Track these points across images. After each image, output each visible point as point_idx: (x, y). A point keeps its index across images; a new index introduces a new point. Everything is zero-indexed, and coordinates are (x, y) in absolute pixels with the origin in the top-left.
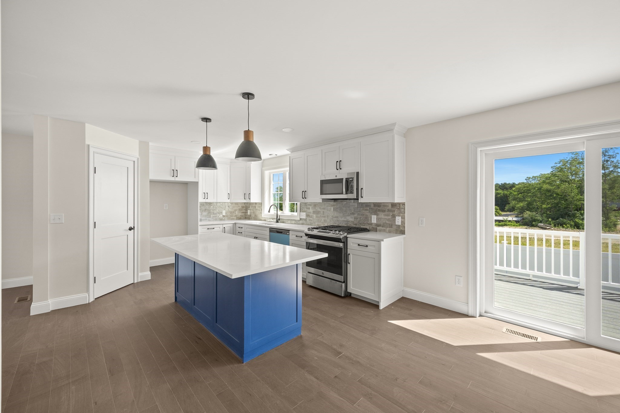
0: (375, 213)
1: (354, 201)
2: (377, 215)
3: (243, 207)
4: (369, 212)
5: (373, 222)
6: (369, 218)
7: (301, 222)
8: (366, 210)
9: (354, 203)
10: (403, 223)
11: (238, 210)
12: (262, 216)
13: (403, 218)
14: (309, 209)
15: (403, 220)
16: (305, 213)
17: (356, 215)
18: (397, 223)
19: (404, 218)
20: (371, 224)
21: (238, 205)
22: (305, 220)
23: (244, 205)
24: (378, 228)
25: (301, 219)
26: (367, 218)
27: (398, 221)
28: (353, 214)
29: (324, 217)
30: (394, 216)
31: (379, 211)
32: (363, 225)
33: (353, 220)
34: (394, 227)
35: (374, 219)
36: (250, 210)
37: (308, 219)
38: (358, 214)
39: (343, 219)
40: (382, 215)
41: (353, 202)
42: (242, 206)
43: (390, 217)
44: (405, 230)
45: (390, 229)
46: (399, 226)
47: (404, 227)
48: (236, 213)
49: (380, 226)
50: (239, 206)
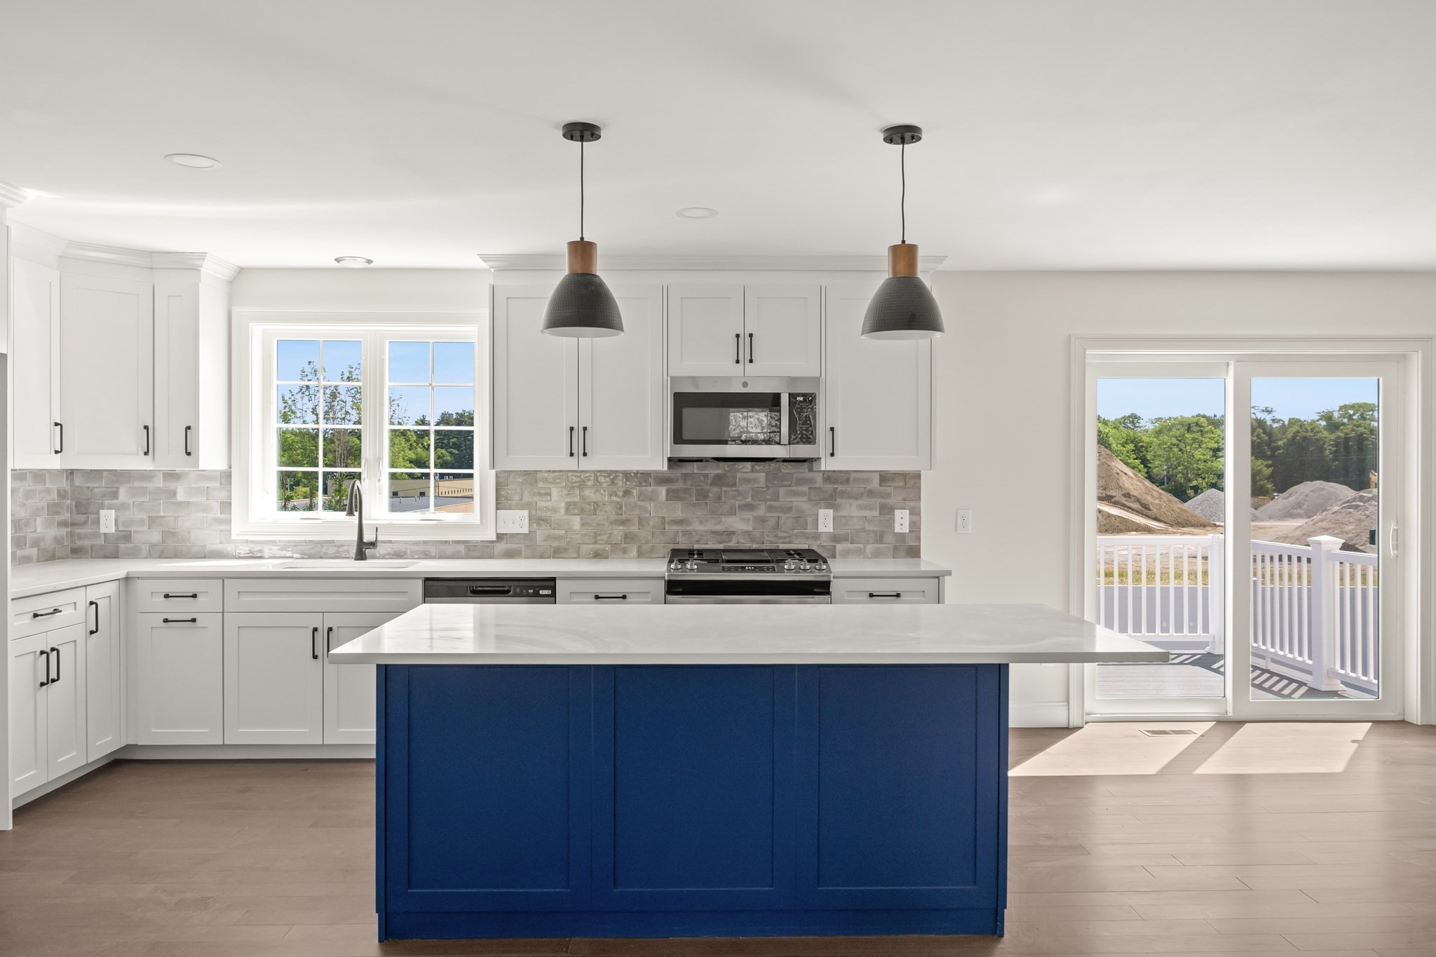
0: (830, 501)
1: (753, 467)
2: (836, 508)
3: (62, 495)
4: (809, 500)
5: (821, 529)
6: (810, 519)
7: (502, 546)
8: (796, 494)
9: (752, 471)
10: (915, 527)
11: (43, 508)
12: (233, 538)
13: (915, 512)
14: (550, 494)
15: (915, 518)
16: (525, 513)
17: (761, 512)
18: (898, 529)
19: (919, 514)
20: (816, 536)
21: (44, 483)
22: (527, 537)
23: (65, 485)
24: (839, 547)
25: (500, 537)
26: (801, 520)
27: (902, 520)
28: (749, 507)
29: (623, 523)
30: (887, 511)
31: (842, 494)
32: (787, 540)
33: (750, 528)
34: (889, 539)
35: (826, 521)
36: (120, 508)
37: (541, 534)
38: (771, 508)
39: (710, 526)
40: (852, 509)
41: (749, 470)
42: (59, 491)
43: (876, 513)
44: (919, 546)
45: (878, 545)
46: (902, 535)
47: (919, 539)
48: (39, 529)
49: (846, 540)
50: (48, 491)
